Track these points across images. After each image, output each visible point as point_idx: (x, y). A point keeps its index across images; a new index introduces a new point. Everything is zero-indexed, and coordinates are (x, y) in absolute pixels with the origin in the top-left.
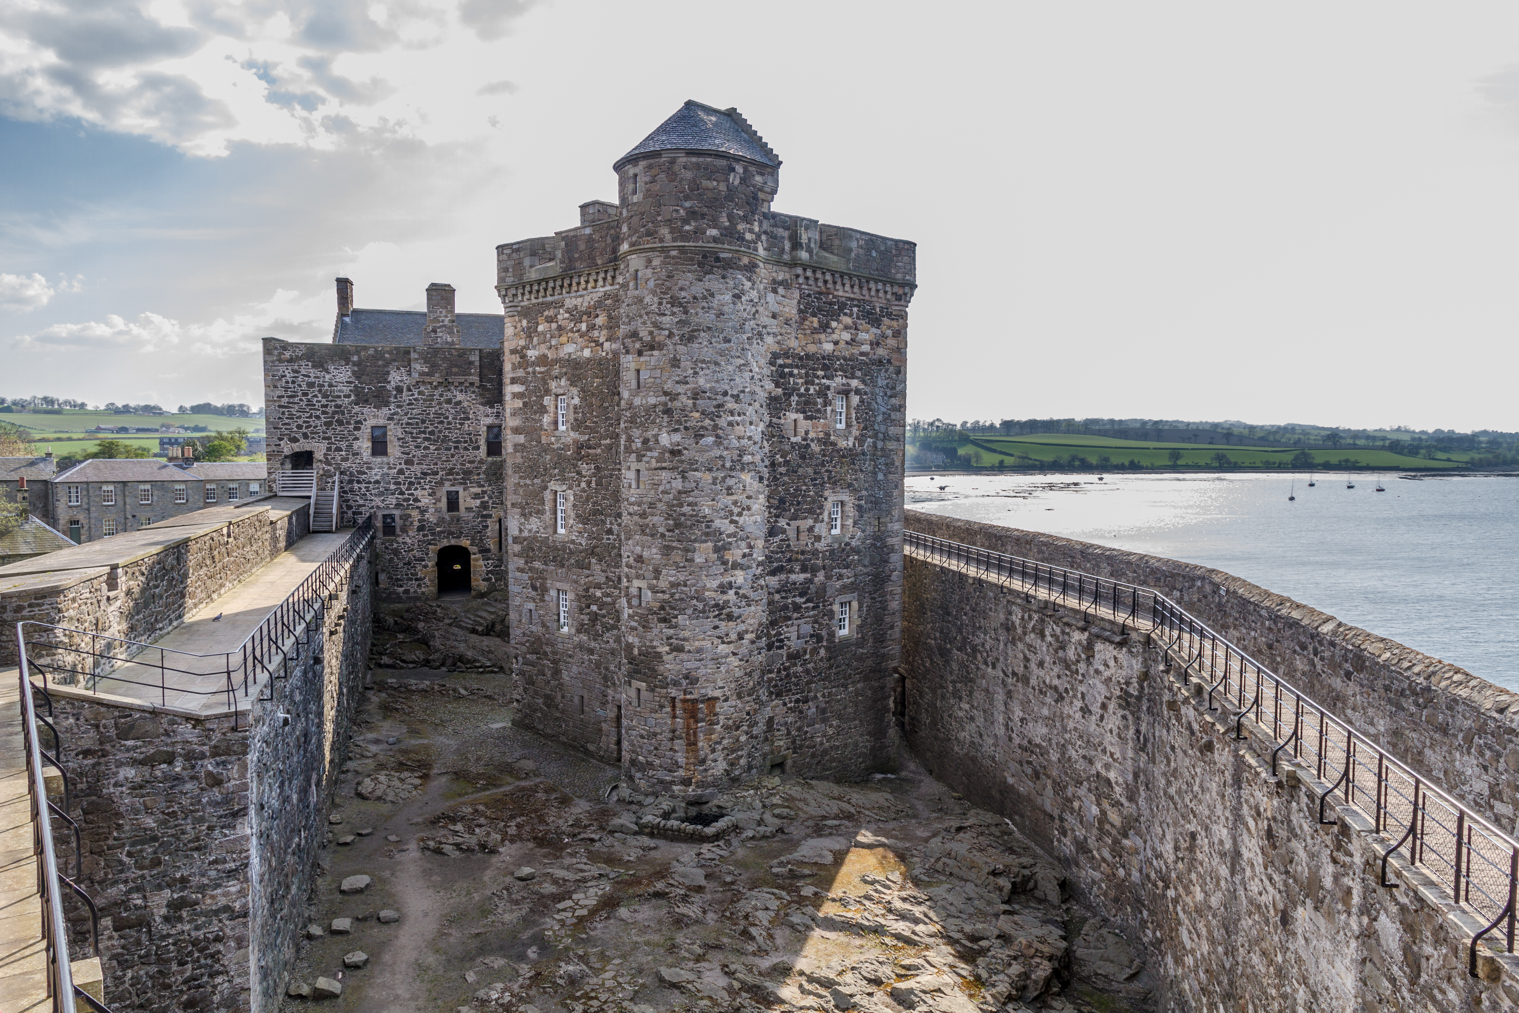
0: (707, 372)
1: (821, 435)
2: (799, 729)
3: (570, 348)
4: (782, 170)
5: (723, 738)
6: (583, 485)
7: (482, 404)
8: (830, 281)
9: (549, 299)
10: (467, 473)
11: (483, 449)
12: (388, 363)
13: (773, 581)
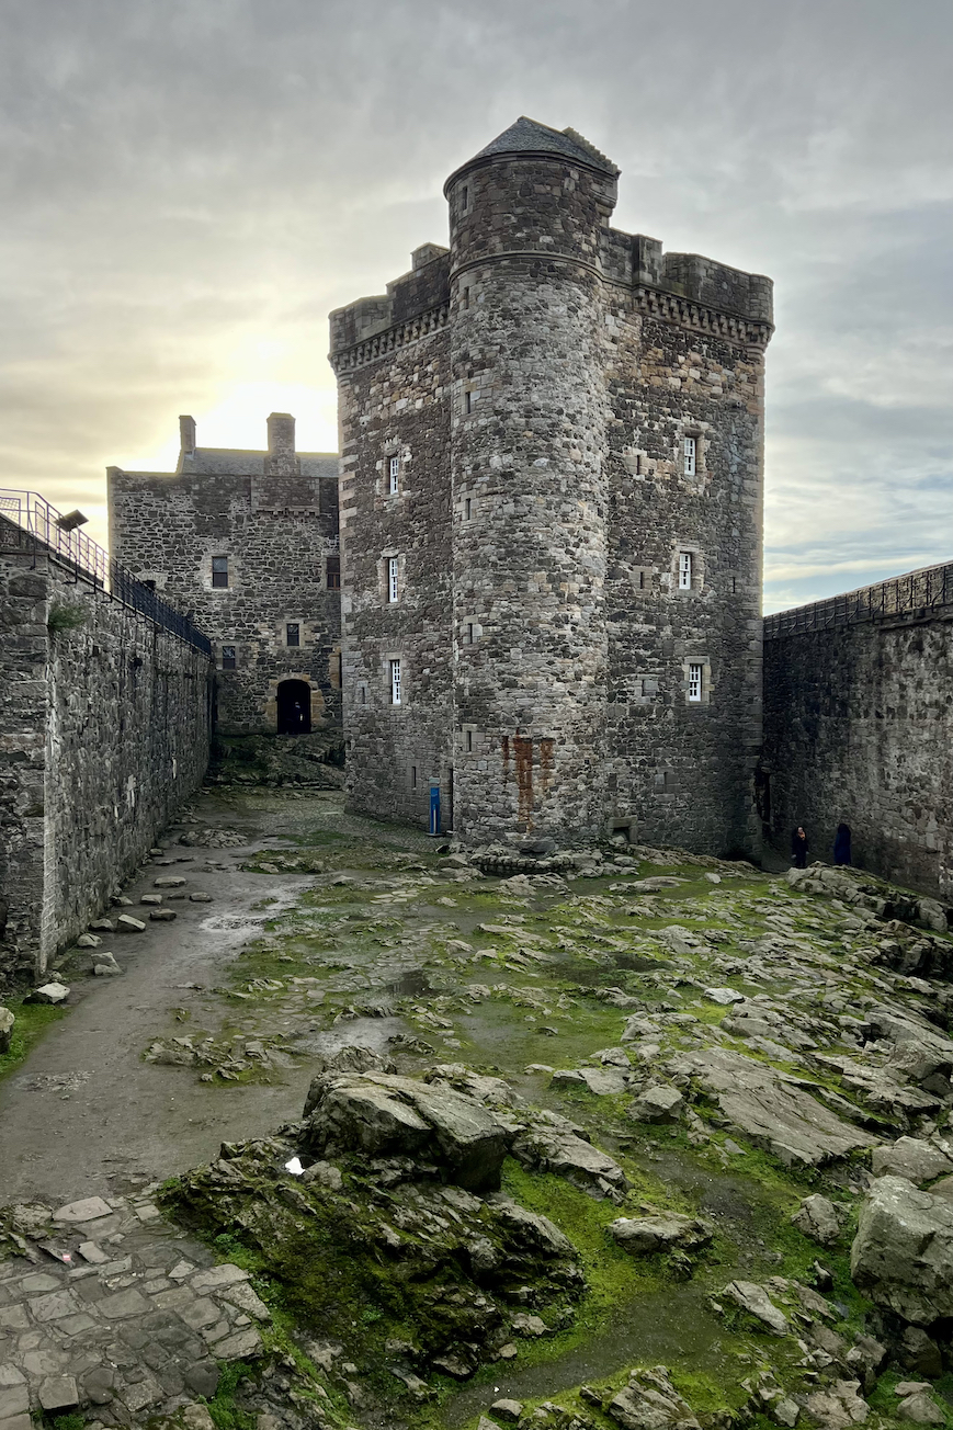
0: (541, 387)
1: (668, 477)
2: (645, 794)
3: (401, 404)
4: (620, 181)
5: (560, 784)
6: (416, 545)
7: (322, 535)
8: (676, 309)
9: (382, 357)
10: (308, 605)
11: (324, 581)
12: (229, 491)
13: (614, 627)
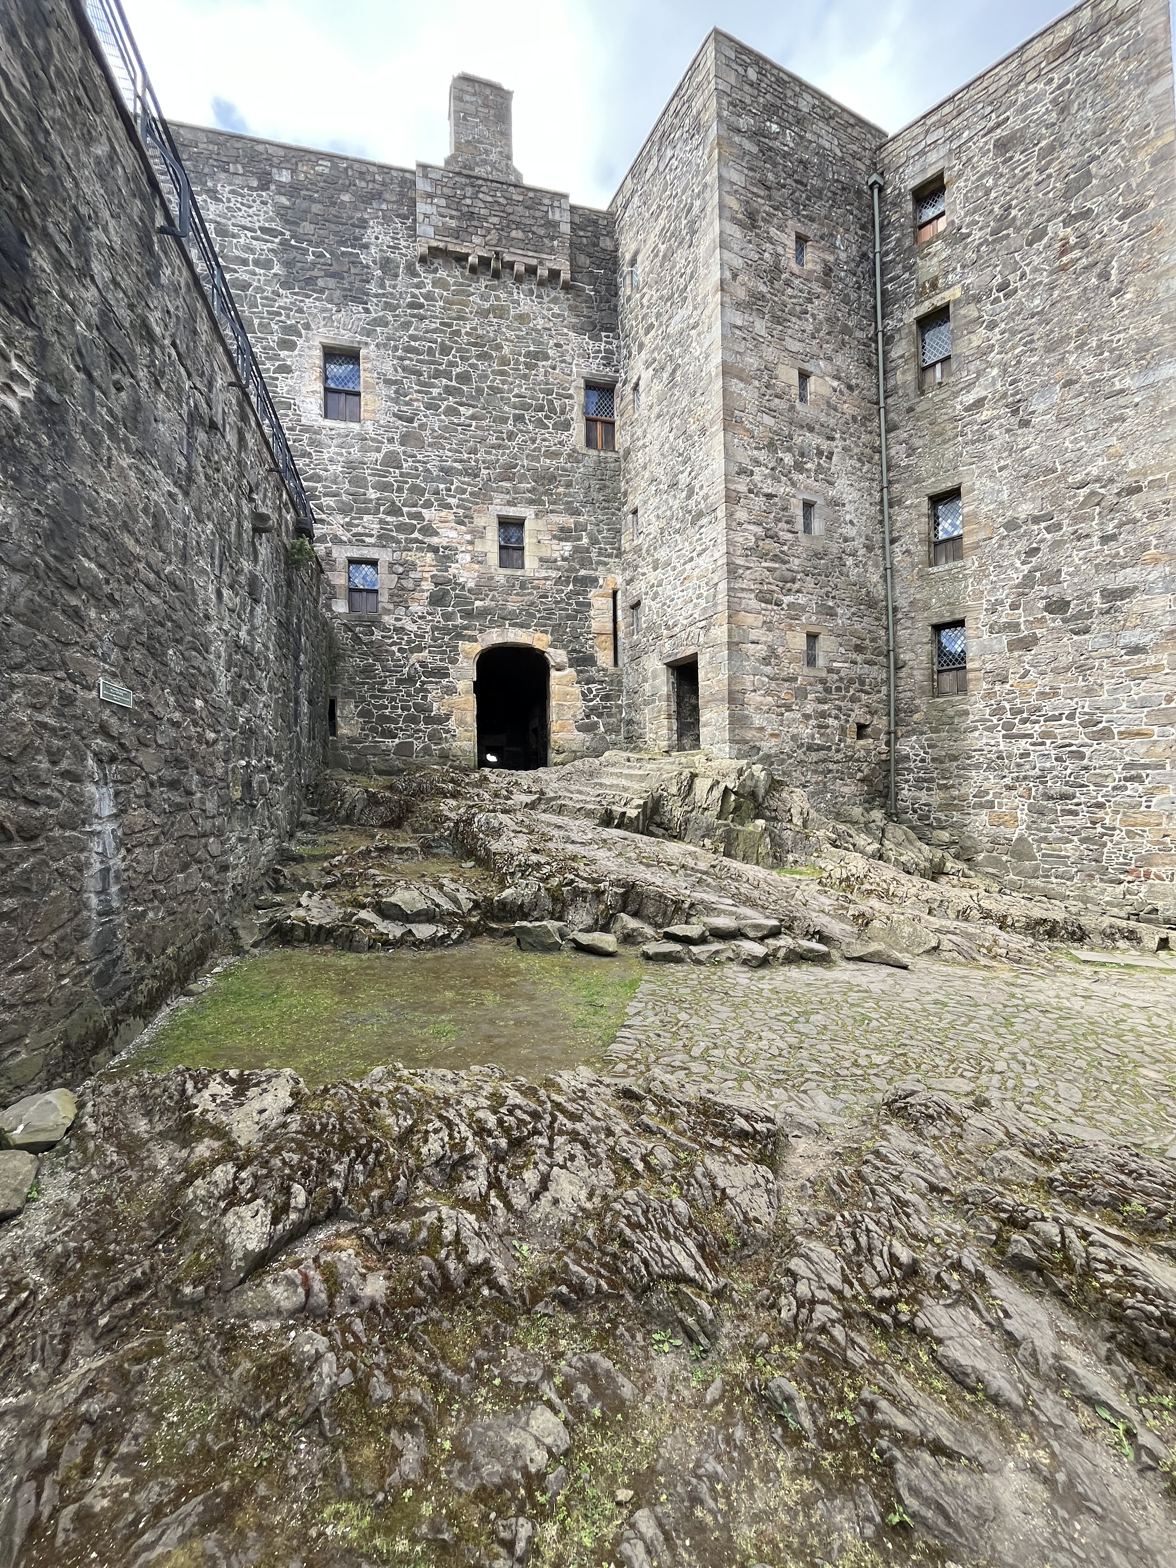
7: (575, 328)
10: (546, 479)
11: (578, 429)
12: (365, 200)
